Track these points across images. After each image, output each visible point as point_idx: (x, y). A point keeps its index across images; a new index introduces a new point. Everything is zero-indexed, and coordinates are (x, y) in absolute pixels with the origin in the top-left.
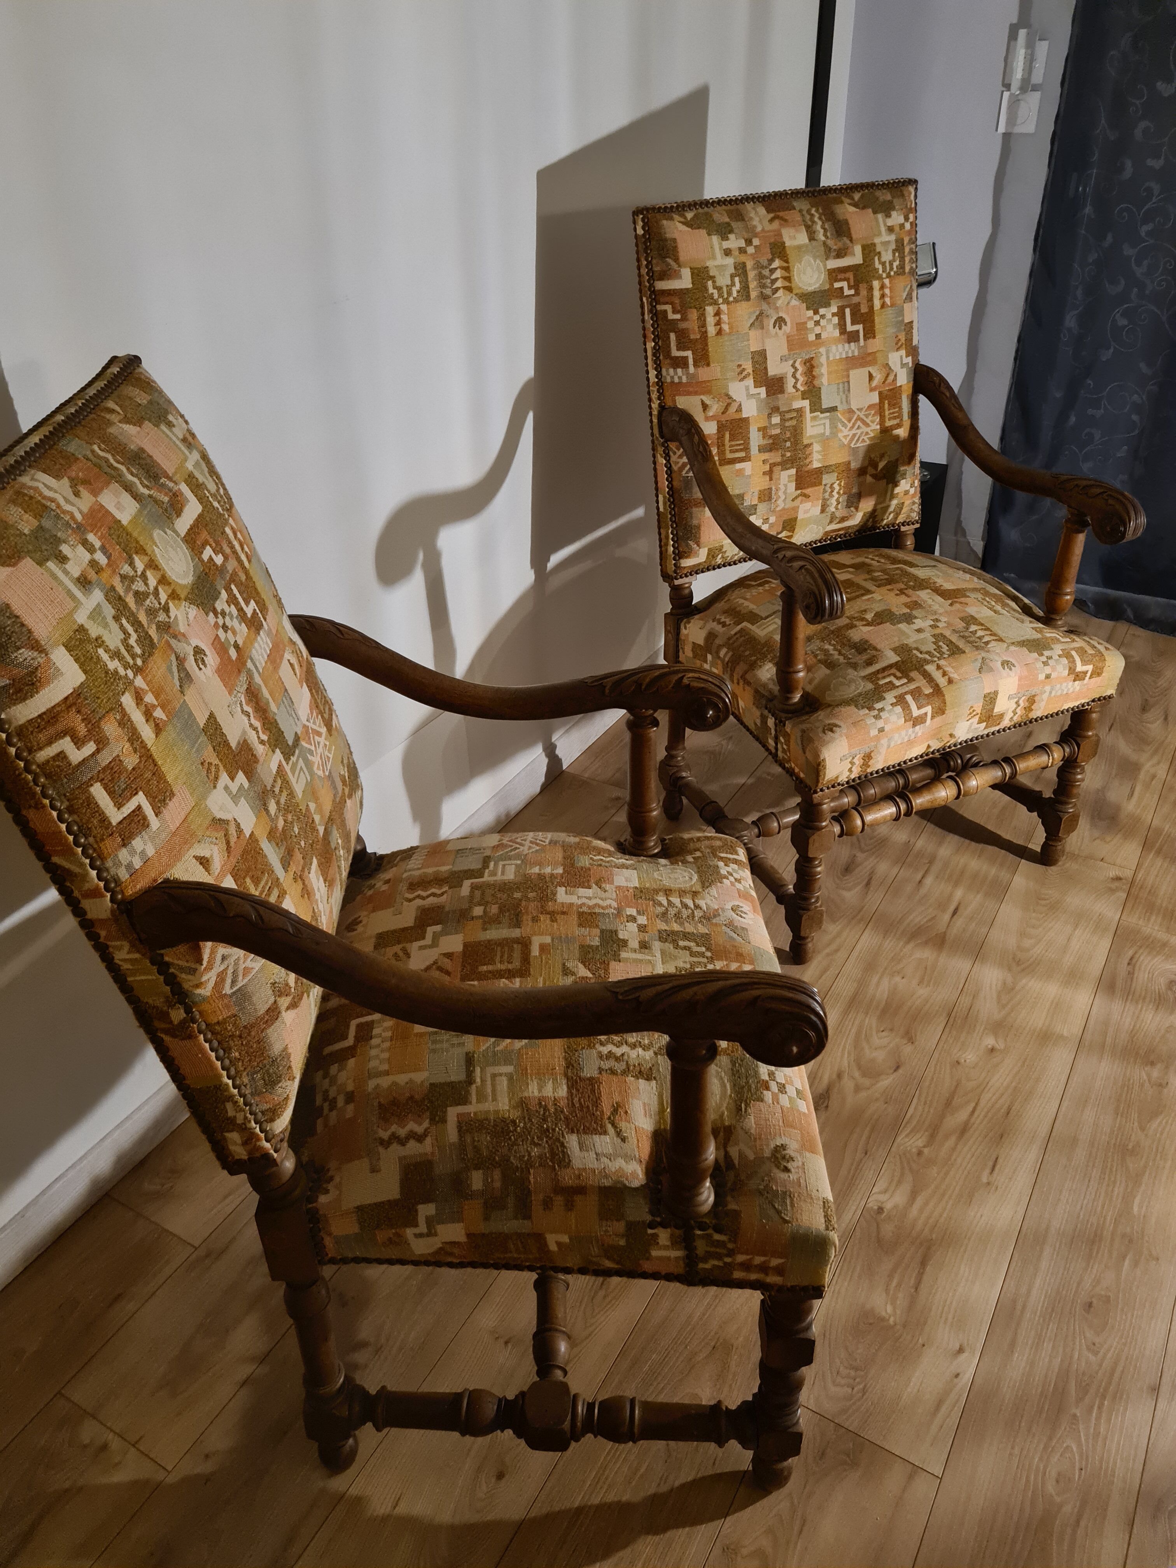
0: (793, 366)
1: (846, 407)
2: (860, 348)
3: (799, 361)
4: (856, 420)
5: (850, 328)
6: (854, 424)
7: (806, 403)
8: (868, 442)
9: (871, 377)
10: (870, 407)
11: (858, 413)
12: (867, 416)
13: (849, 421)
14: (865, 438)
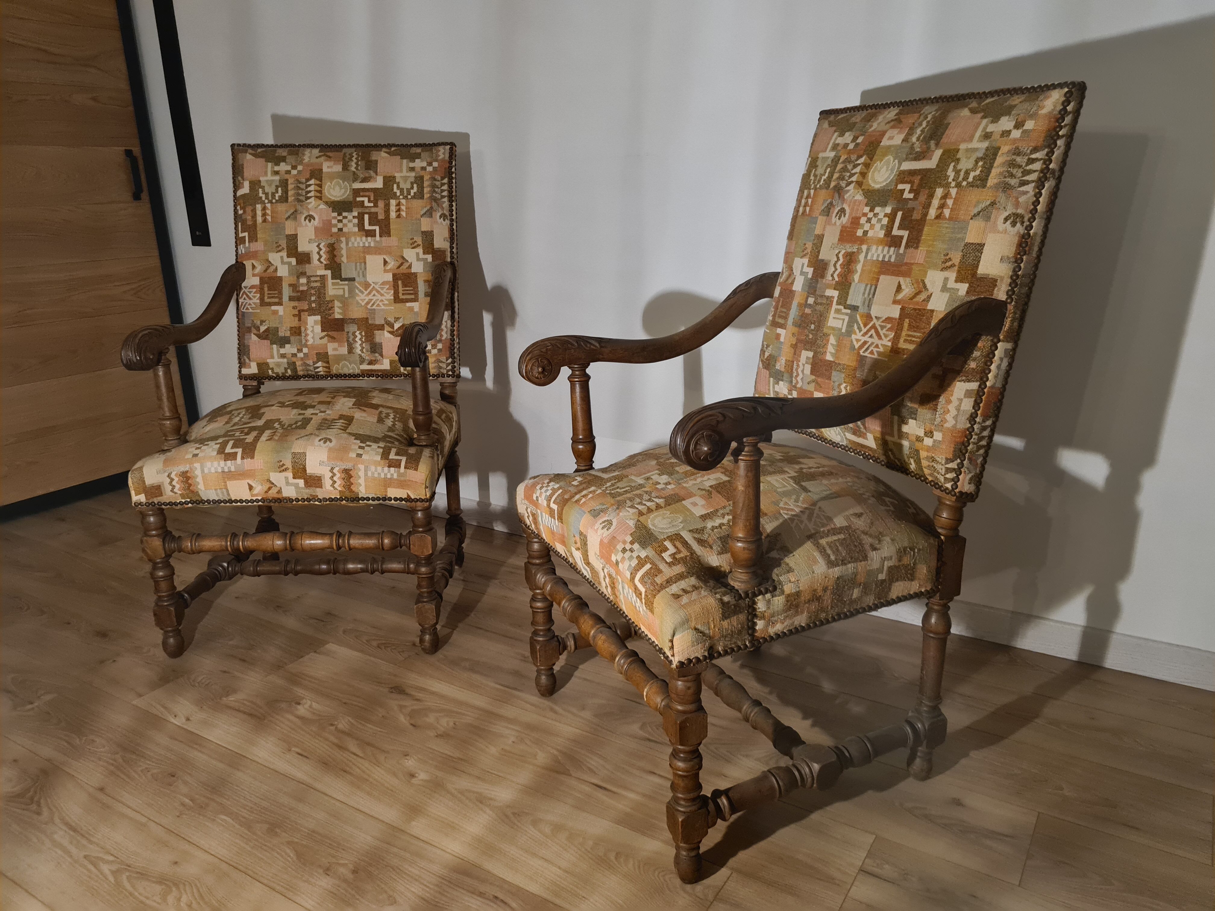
0: (837, 255)
1: (866, 311)
2: (898, 255)
3: (843, 252)
4: (871, 328)
5: (896, 232)
6: (868, 331)
7: (835, 294)
8: (876, 356)
9: (899, 289)
10: (889, 320)
11: (875, 320)
12: (882, 327)
13: (865, 326)
14: (875, 350)
